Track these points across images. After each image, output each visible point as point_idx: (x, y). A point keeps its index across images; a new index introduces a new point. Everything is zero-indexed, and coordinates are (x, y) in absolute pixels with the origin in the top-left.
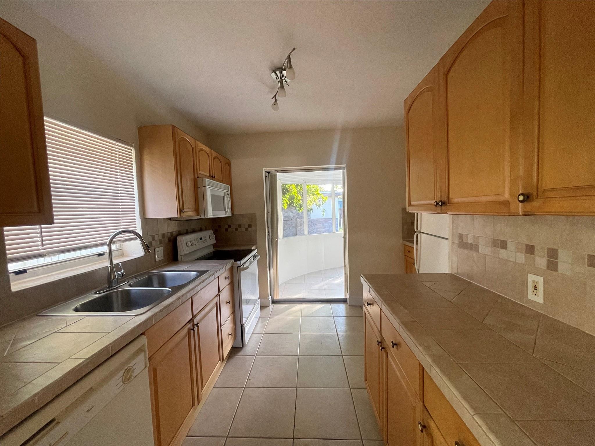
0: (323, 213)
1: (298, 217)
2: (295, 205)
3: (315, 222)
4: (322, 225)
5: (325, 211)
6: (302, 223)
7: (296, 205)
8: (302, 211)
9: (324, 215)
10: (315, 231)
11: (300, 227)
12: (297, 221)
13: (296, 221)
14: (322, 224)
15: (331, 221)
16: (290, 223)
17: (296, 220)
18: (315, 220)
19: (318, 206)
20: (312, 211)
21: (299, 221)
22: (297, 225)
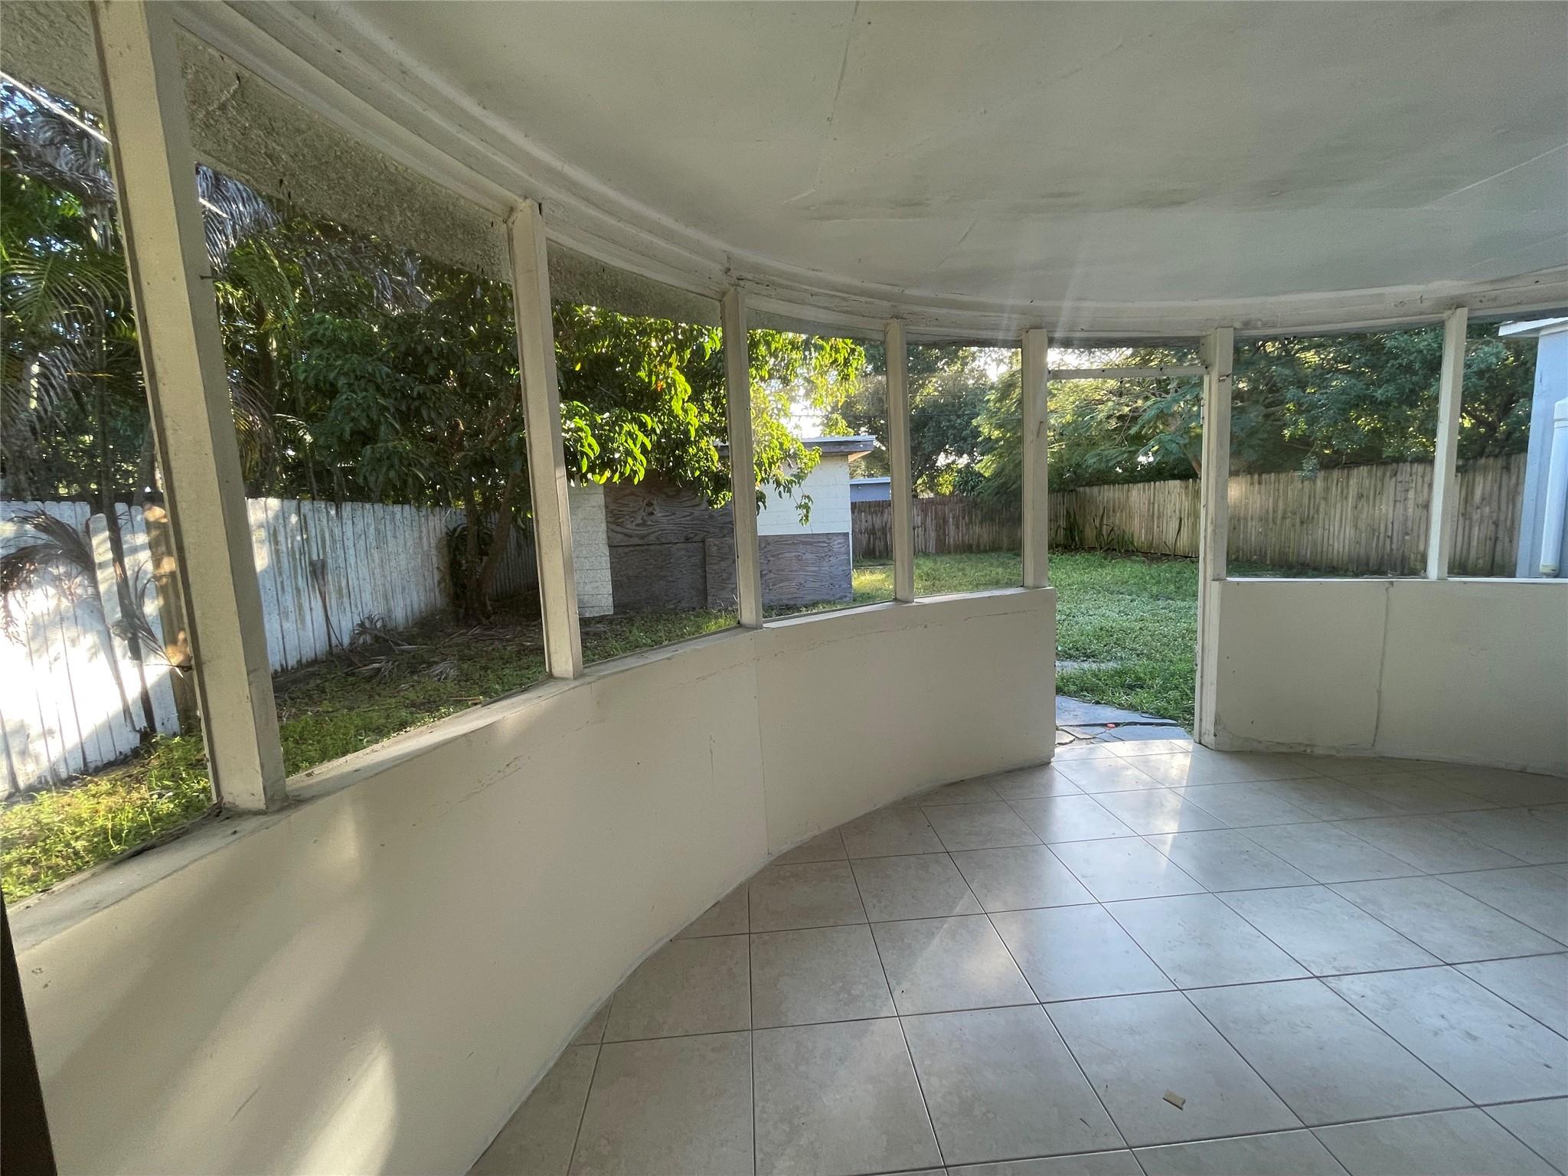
0: (805, 511)
1: (712, 530)
2: (693, 474)
3: (770, 548)
4: (795, 556)
5: (810, 504)
6: (727, 550)
7: (697, 473)
8: (723, 503)
9: (807, 519)
10: (770, 579)
11: (716, 567)
12: (707, 544)
13: (704, 545)
14: (793, 554)
15: (824, 542)
16: (683, 552)
17: (703, 541)
18: (770, 540)
19: (782, 488)
20: (764, 503)
21: (715, 545)
22: (707, 558)
